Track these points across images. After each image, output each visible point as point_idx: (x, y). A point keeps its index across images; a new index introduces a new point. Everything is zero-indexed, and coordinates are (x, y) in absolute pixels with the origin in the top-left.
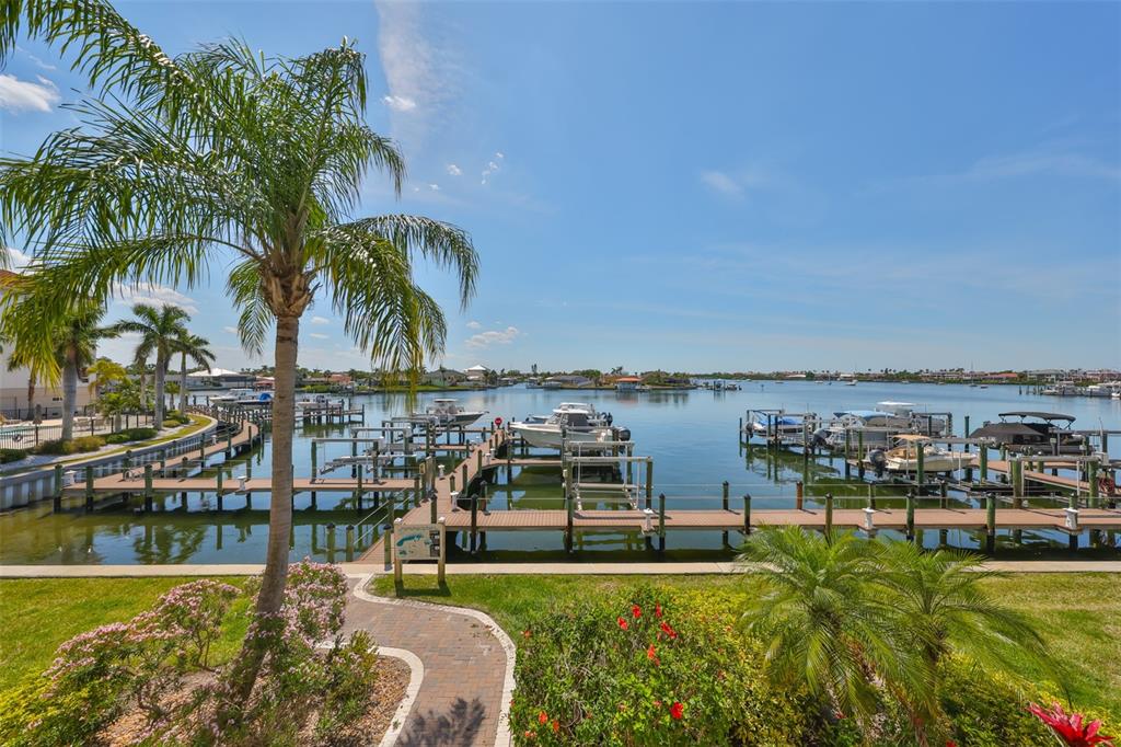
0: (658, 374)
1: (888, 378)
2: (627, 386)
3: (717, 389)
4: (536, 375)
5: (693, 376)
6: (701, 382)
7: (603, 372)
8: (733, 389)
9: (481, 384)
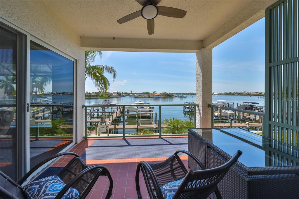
0: (165, 93)
1: (227, 94)
2: (157, 97)
3: (181, 97)
4: (132, 94)
5: (175, 94)
6: (177, 95)
7: (150, 93)
8: (185, 97)
9: (117, 96)
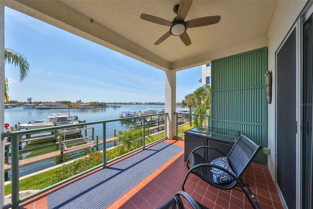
0: (96, 103)
2: (83, 107)
3: (115, 107)
4: (31, 103)
5: (107, 103)
6: (110, 105)
7: (72, 102)
8: (119, 107)
